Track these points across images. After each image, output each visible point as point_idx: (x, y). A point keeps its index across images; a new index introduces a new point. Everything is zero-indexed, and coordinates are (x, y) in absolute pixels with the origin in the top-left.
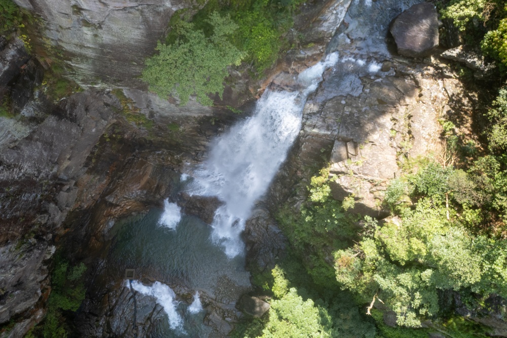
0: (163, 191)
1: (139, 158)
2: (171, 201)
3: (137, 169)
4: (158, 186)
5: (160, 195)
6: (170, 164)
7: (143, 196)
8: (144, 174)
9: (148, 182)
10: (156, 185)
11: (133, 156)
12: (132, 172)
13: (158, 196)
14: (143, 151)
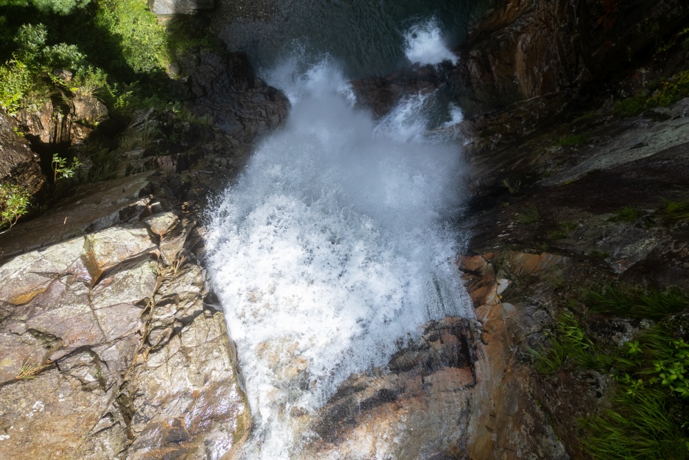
0: (474, 68)
1: (562, 88)
2: (446, 64)
3: (550, 69)
4: (490, 71)
5: (473, 57)
6: (497, 120)
7: (499, 37)
8: (528, 71)
9: (511, 64)
10: (493, 69)
11: (576, 85)
12: (555, 57)
13: (474, 53)
14: (565, 104)
